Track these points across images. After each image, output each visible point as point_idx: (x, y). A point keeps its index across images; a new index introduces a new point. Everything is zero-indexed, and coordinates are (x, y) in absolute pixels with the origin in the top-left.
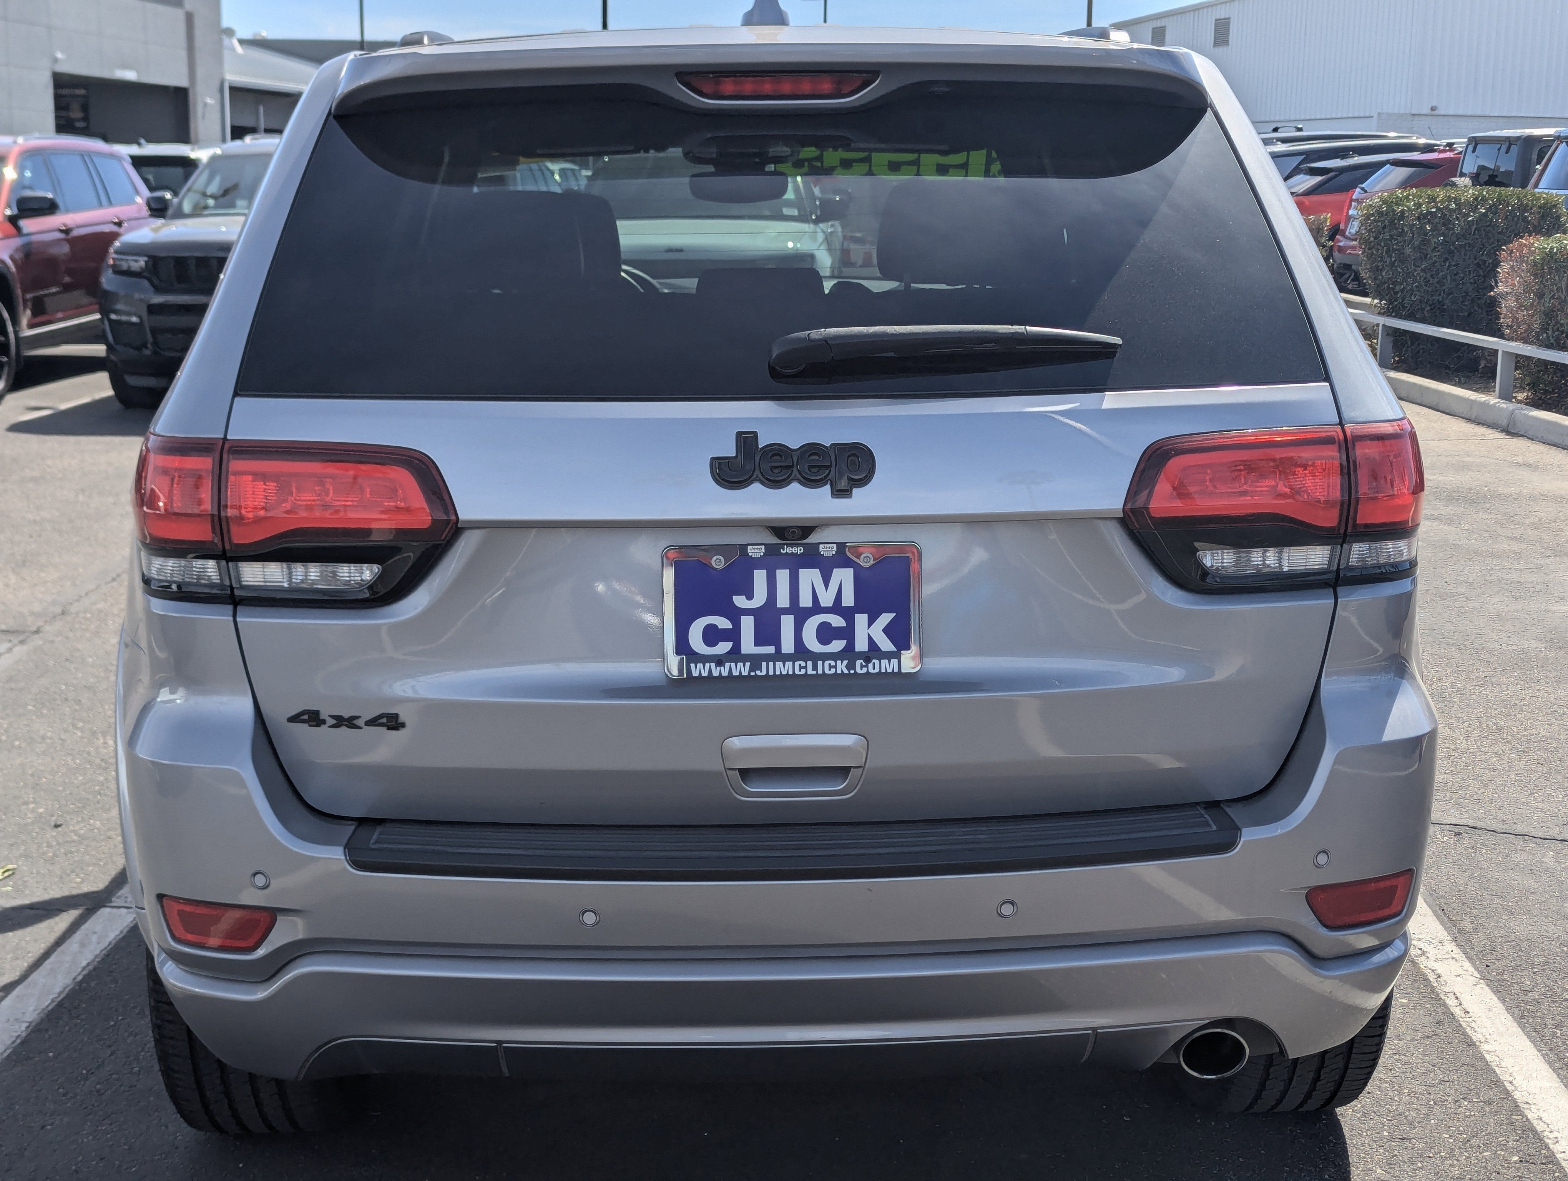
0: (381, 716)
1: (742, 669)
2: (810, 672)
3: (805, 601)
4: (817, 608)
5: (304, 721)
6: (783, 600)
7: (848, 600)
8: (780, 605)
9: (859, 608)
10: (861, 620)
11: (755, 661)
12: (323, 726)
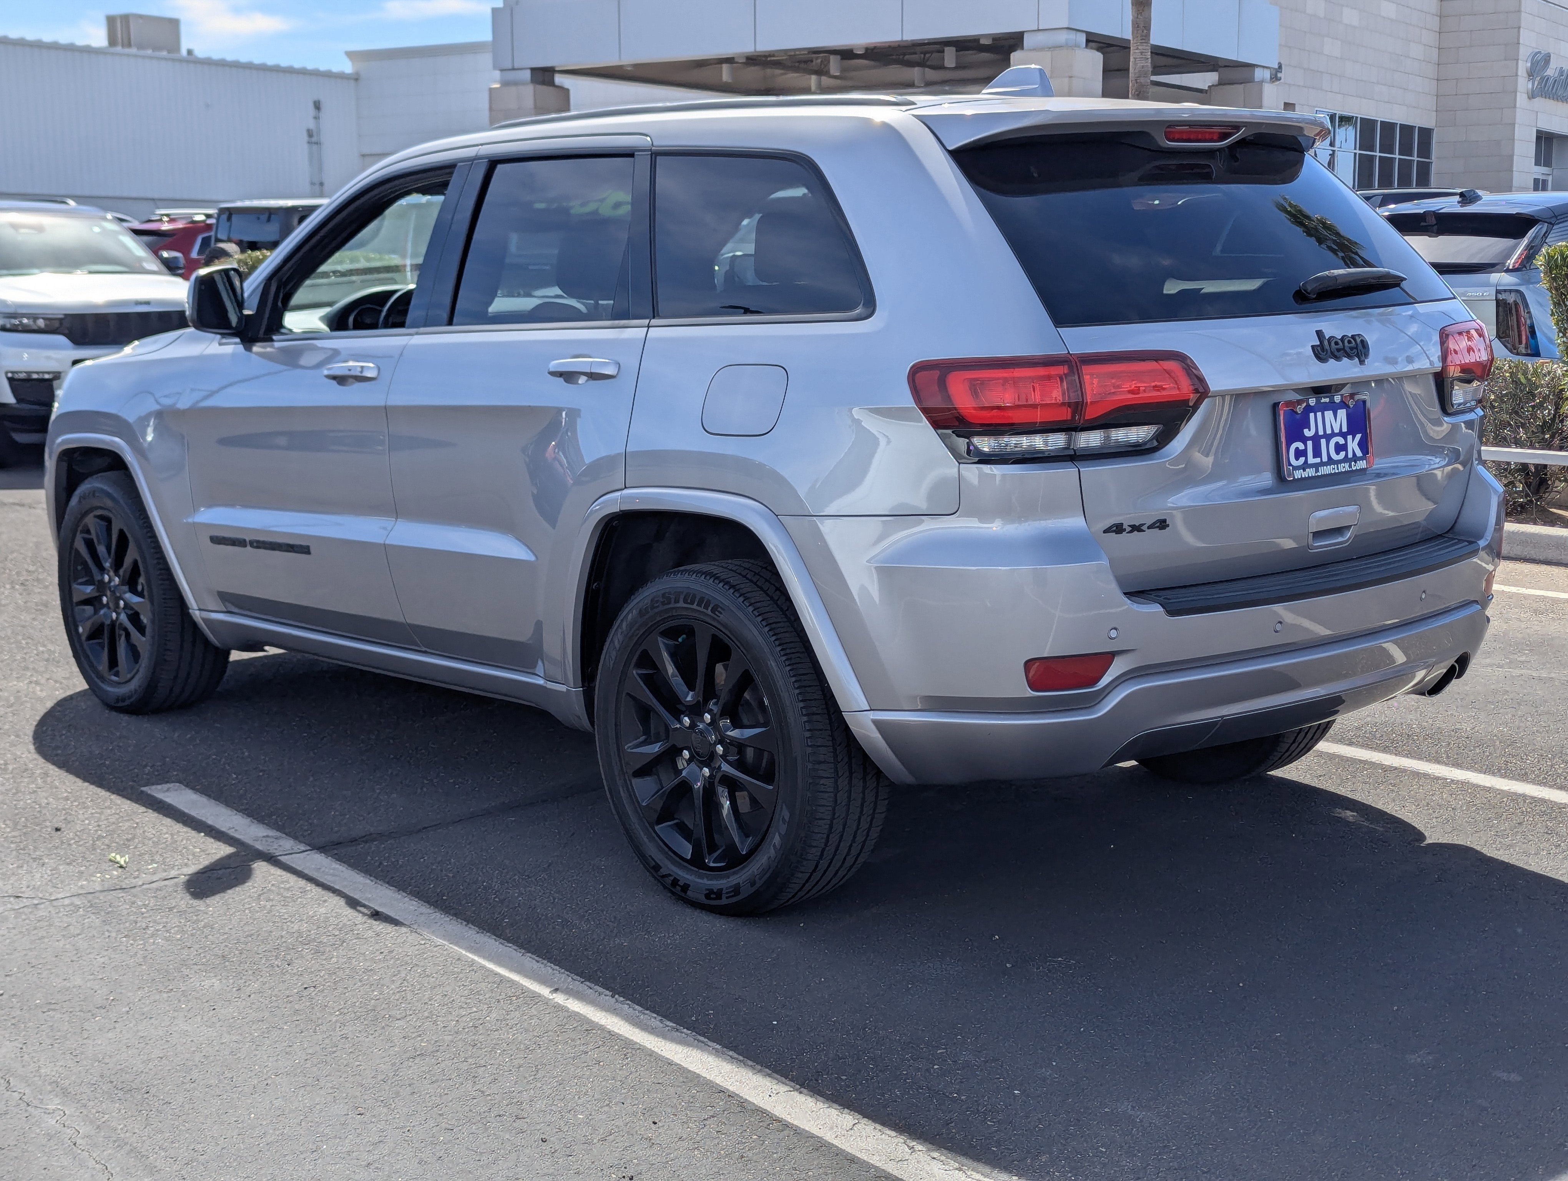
0: (1155, 523)
1: (1311, 472)
2: (1337, 471)
3: (1329, 431)
4: (1333, 435)
5: (1113, 532)
6: (1321, 433)
7: (1345, 429)
8: (1320, 434)
9: (1348, 433)
10: (1350, 437)
11: (1316, 466)
12: (1124, 533)
